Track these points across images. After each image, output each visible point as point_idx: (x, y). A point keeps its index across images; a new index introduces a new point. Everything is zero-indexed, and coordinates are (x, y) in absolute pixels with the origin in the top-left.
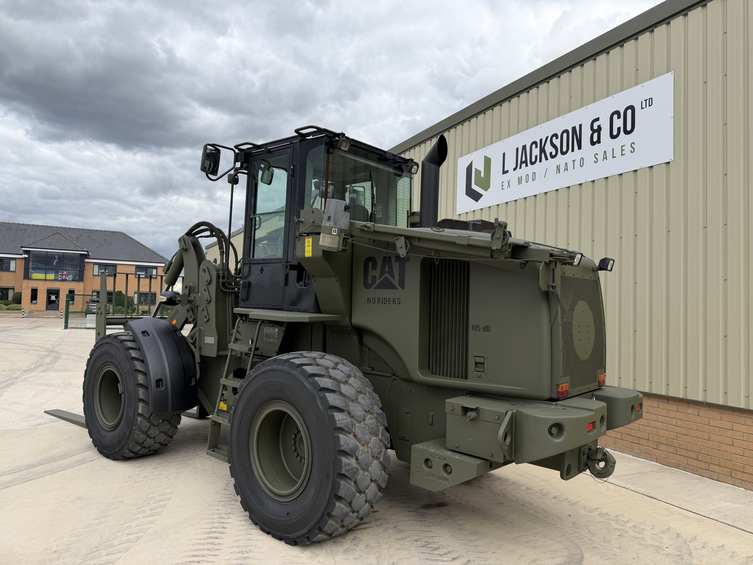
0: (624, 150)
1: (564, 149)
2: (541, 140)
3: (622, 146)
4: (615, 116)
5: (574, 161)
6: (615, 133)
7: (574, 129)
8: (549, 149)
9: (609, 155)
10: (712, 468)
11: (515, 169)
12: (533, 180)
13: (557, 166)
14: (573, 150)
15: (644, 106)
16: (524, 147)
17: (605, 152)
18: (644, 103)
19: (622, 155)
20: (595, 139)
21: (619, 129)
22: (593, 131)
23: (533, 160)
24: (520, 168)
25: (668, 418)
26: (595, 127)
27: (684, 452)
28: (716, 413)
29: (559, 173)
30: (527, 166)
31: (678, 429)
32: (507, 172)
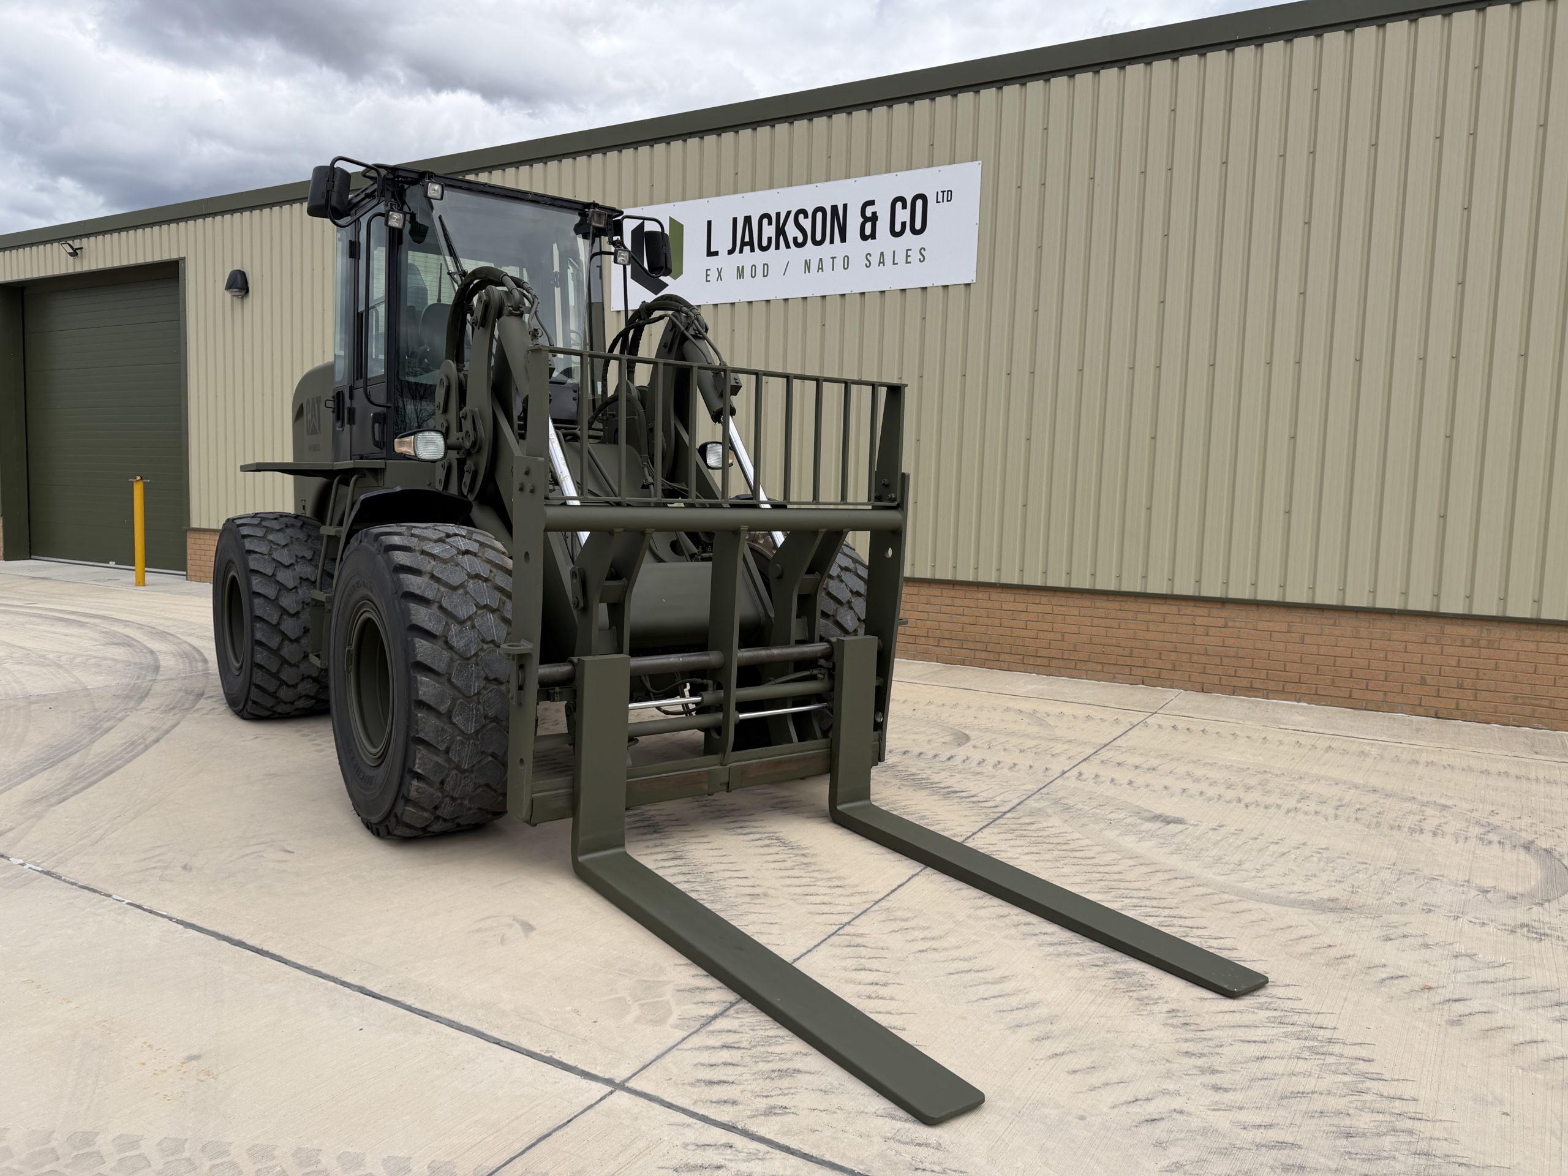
0: (910, 256)
1: (818, 237)
2: (778, 215)
3: (907, 250)
4: (899, 205)
5: (833, 258)
6: (898, 228)
7: (834, 208)
8: (791, 231)
9: (888, 259)
10: (1003, 657)
11: (731, 252)
12: (764, 276)
13: (806, 261)
14: (832, 242)
15: (940, 199)
16: (748, 220)
17: (882, 253)
18: (940, 195)
19: (907, 262)
20: (868, 231)
21: (904, 224)
22: (866, 219)
23: (765, 243)
24: (741, 251)
25: (953, 608)
26: (869, 214)
27: (970, 645)
28: (1009, 595)
29: (809, 272)
30: (752, 250)
31: (965, 619)
32: (716, 254)
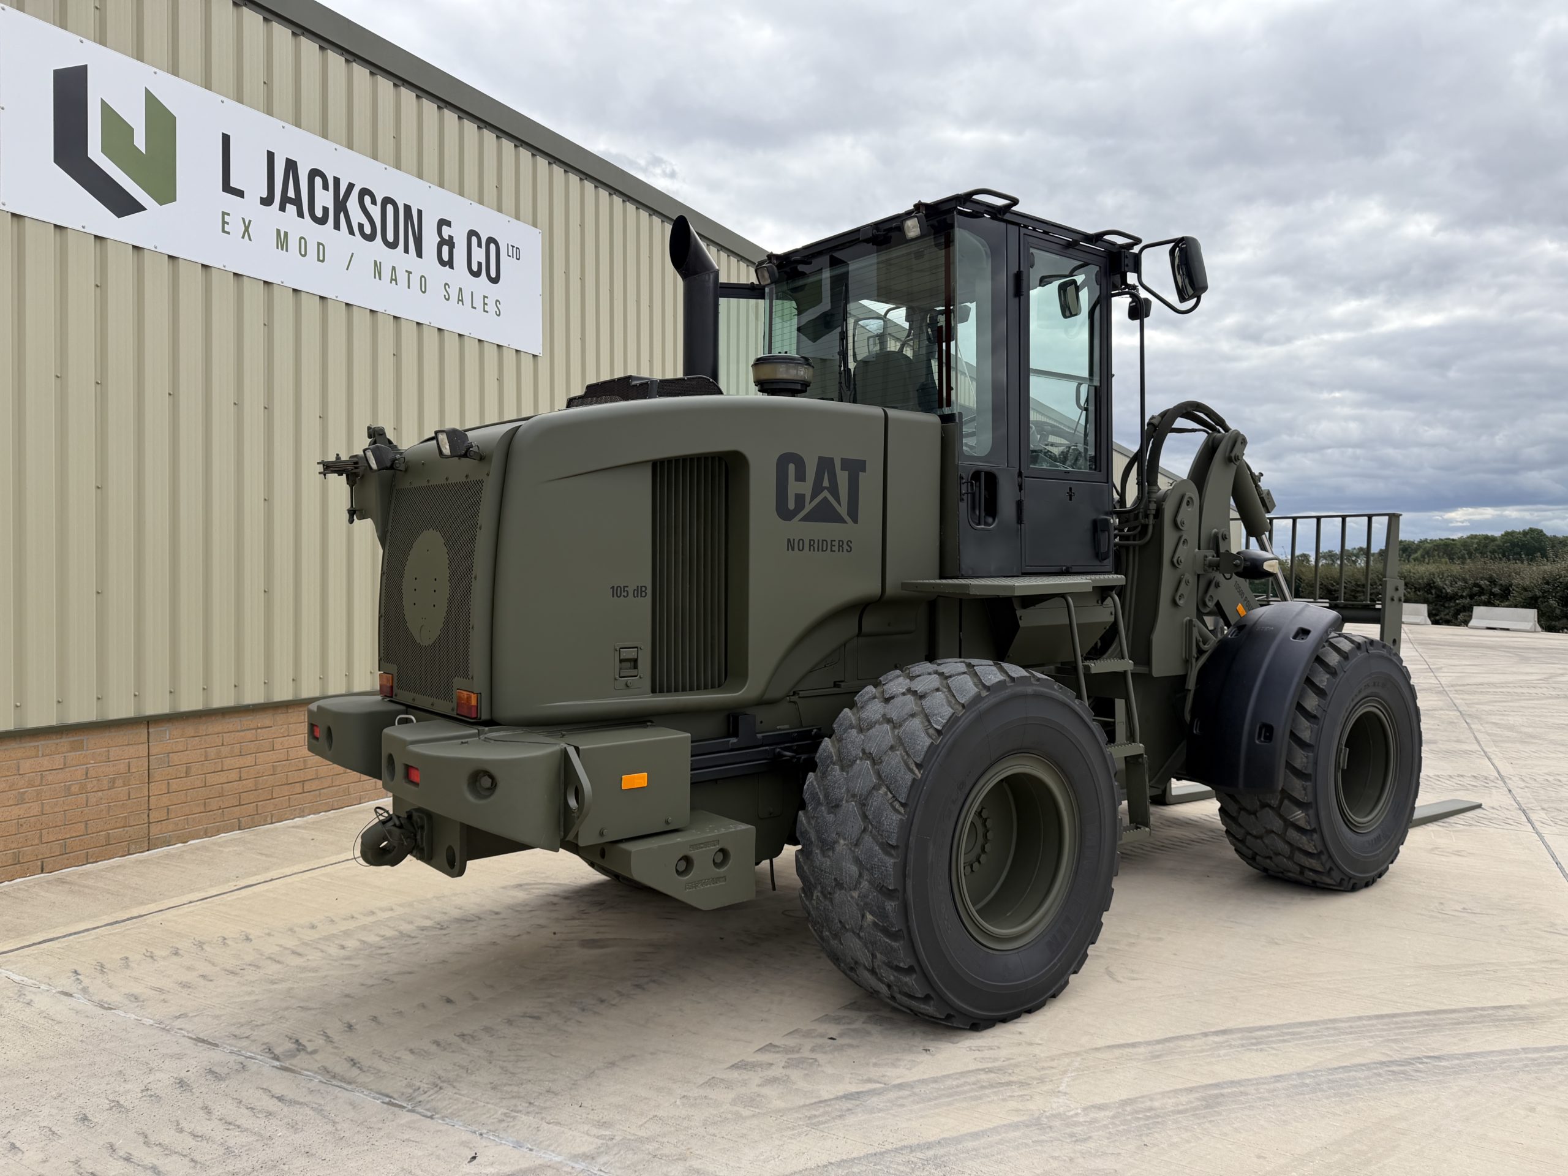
0: (487, 304)
1: (390, 238)
2: (335, 180)
3: (485, 296)
4: (474, 240)
5: (409, 273)
6: (475, 268)
7: (408, 210)
8: (355, 213)
9: (468, 298)
11: (267, 203)
12: (319, 260)
13: (376, 262)
14: (406, 251)
15: (510, 254)
16: (292, 165)
17: (460, 290)
20: (446, 257)
21: (480, 265)
22: (442, 239)
23: (319, 213)
24: (282, 208)
26: (445, 235)
32: (240, 194)
